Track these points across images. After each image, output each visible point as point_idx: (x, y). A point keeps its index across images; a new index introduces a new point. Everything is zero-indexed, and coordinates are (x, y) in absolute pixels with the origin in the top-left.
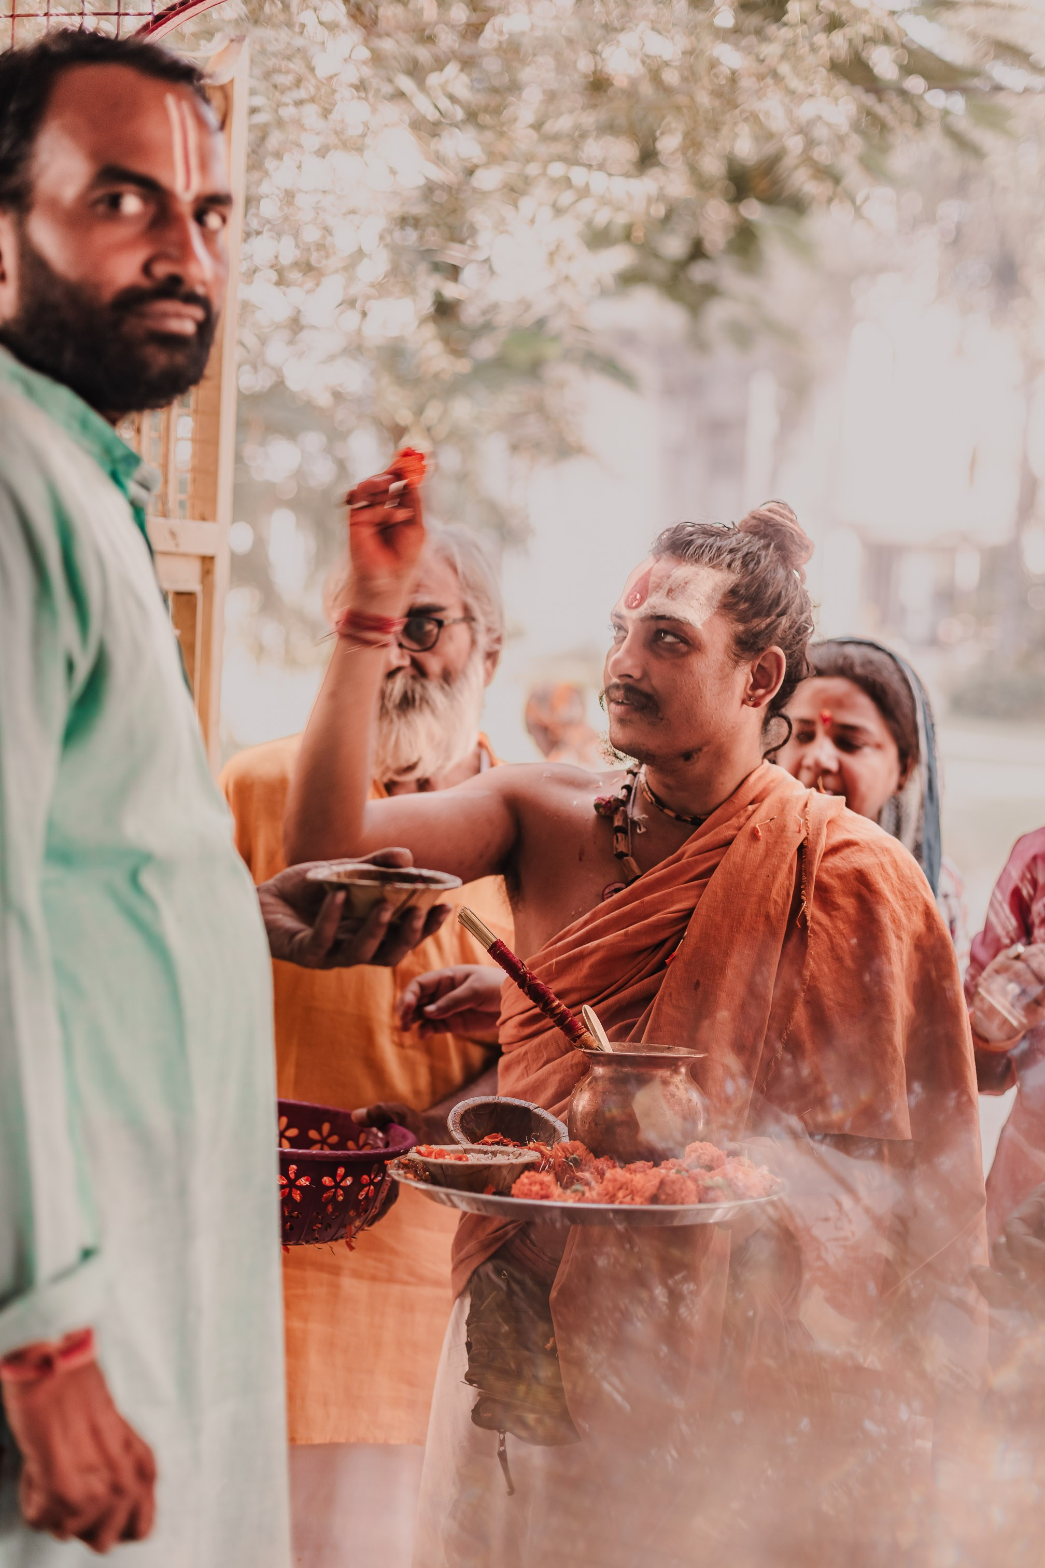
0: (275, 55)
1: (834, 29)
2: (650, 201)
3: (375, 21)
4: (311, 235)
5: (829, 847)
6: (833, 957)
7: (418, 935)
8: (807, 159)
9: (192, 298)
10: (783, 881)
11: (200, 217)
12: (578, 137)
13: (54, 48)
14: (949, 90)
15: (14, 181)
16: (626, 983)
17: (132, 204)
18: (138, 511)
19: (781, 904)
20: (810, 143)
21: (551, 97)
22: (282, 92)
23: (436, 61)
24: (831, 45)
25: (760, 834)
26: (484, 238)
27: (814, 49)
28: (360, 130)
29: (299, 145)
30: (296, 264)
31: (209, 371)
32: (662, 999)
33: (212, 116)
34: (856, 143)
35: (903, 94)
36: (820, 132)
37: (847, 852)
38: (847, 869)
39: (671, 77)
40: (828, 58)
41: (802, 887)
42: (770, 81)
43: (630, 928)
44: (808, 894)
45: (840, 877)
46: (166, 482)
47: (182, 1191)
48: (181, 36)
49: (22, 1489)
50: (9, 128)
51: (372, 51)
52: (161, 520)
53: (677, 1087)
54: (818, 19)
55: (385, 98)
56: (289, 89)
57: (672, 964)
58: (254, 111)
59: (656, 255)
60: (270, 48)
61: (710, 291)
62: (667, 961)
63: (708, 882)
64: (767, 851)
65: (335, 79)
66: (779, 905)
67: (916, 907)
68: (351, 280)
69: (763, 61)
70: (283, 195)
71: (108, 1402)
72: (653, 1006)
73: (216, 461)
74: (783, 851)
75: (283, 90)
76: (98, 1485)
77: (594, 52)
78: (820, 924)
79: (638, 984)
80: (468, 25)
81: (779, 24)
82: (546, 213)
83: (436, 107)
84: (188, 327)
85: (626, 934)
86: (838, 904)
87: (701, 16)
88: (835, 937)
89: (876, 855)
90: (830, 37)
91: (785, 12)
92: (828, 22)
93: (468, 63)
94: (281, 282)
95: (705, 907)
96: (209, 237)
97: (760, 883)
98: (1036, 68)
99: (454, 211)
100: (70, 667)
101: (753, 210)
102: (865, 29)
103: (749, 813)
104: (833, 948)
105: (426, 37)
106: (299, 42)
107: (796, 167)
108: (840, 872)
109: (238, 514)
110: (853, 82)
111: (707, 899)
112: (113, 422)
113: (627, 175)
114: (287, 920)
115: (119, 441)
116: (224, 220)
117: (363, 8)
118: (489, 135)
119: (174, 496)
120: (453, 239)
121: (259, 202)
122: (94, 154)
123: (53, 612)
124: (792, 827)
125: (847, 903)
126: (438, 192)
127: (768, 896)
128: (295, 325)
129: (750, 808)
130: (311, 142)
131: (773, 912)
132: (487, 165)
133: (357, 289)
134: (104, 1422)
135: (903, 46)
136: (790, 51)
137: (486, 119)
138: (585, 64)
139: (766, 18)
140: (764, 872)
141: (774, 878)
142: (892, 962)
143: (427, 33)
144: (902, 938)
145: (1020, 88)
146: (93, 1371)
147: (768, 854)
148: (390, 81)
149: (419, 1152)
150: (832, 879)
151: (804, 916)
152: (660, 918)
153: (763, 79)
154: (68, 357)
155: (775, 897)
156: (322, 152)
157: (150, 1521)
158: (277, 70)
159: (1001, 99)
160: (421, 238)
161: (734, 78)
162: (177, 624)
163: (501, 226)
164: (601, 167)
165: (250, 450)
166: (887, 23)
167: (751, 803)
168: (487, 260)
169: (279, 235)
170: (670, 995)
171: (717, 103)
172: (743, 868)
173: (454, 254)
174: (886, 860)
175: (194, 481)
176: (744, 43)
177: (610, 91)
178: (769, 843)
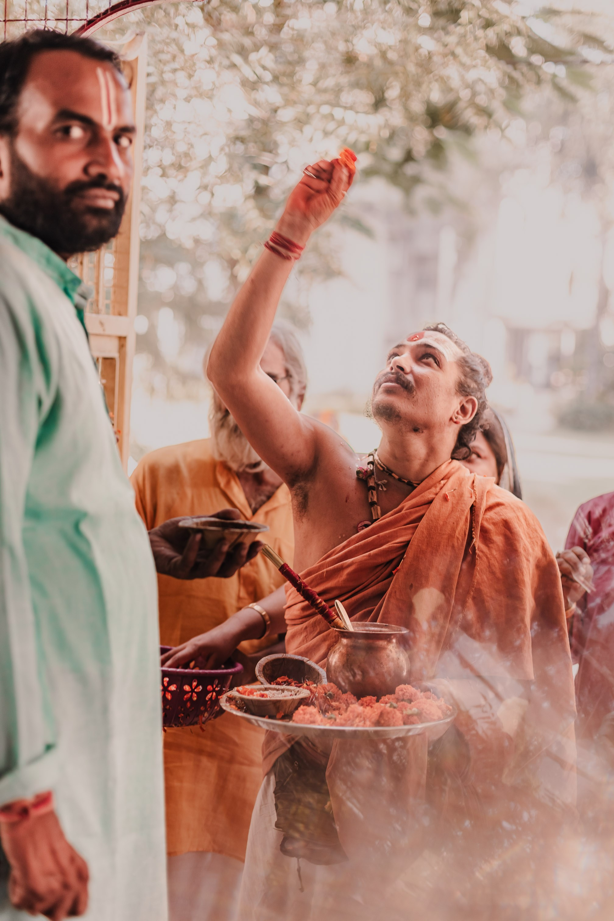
0: (160, 42)
1: (488, 27)
2: (380, 128)
3: (219, 22)
4: (181, 148)
5: (488, 506)
6: (490, 572)
7: (244, 559)
8: (472, 103)
9: (112, 187)
10: (462, 527)
11: (116, 139)
12: (338, 90)
13: (31, 40)
14: (556, 62)
15: (8, 118)
16: (369, 585)
17: (77, 132)
18: (80, 312)
19: (461, 540)
20: (474, 94)
21: (323, 67)
22: (165, 64)
23: (255, 46)
24: (486, 37)
25: (449, 498)
26: (282, 150)
27: (476, 39)
28: (211, 86)
29: (174, 95)
30: (173, 165)
31: (123, 228)
32: (390, 595)
33: (124, 81)
34: (502, 93)
35: (530, 64)
36: (480, 88)
37: (497, 509)
38: (498, 519)
39: (392, 55)
40: (485, 44)
41: (473, 529)
42: (451, 58)
43: (372, 552)
44: (477, 534)
45: (494, 524)
46: (98, 293)
47: (105, 710)
48: (105, 32)
49: (10, 885)
50: (5, 88)
51: (218, 40)
52: (94, 316)
53: (391, 651)
54: (478, 21)
55: (224, 67)
56: (168, 62)
57: (397, 573)
58: (148, 75)
59: (384, 159)
60: (158, 38)
61: (416, 180)
62: (393, 572)
63: (418, 525)
64: (453, 508)
65: (196, 56)
66: (460, 540)
67: (537, 542)
68: (204, 174)
69: (446, 46)
70: (165, 124)
71: (61, 834)
72: (385, 599)
73: (127, 281)
74: (462, 508)
75: (165, 63)
76: (55, 883)
77: (347, 41)
78: (482, 552)
79: (376, 586)
80: (274, 25)
81: (456, 24)
82: (319, 135)
83: (255, 73)
84: (109, 204)
85: (369, 555)
86: (493, 540)
87: (411, 20)
88: (491, 560)
89: (514, 511)
90: (486, 32)
91: (459, 18)
92: (485, 23)
93: (273, 47)
94: (164, 175)
95: (416, 540)
96: (122, 151)
97: (449, 527)
98: (607, 50)
99: (265, 134)
100: (40, 403)
101: (442, 133)
102: (506, 27)
103: (442, 485)
104: (489, 566)
105: (248, 32)
106: (174, 35)
107: (466, 108)
108: (494, 521)
109: (140, 310)
110: (500, 58)
111: (418, 535)
112: (65, 259)
113: (366, 113)
114: (167, 551)
115: (69, 270)
116: (131, 141)
117: (212, 15)
118: (286, 90)
119: (102, 302)
120: (265, 150)
121: (151, 129)
122: (55, 103)
123: (30, 371)
124: (467, 495)
125: (498, 539)
126: (256, 123)
127: (453, 535)
128: (173, 200)
129: (443, 482)
130: (182, 93)
131: (456, 544)
132: (284, 106)
133: (209, 179)
134: (58, 846)
135: (529, 37)
136: (462, 40)
137: (284, 80)
138: (342, 47)
139: (448, 21)
140: (451, 520)
141: (457, 524)
142: (524, 575)
143: (250, 30)
144: (529, 561)
145: (598, 61)
146: (52, 816)
147: (453, 510)
148: (228, 58)
149: (238, 691)
150: (490, 525)
151: (474, 547)
152: (390, 547)
153: (446, 56)
154: (40, 221)
155: (457, 535)
156: (188, 100)
157: (86, 904)
158: (161, 52)
159: (587, 68)
160: (246, 149)
161: (430, 55)
162: (103, 376)
163: (292, 143)
164: (351, 108)
165: (146, 273)
166: (520, 24)
167: (442, 479)
168: (286, 162)
169: (163, 148)
170: (395, 592)
171: (420, 70)
172: (439, 518)
173: (266, 159)
174: (520, 514)
175: (115, 292)
176: (436, 35)
177: (357, 63)
178: (454, 503)
